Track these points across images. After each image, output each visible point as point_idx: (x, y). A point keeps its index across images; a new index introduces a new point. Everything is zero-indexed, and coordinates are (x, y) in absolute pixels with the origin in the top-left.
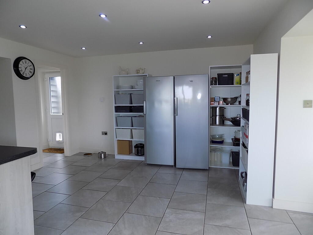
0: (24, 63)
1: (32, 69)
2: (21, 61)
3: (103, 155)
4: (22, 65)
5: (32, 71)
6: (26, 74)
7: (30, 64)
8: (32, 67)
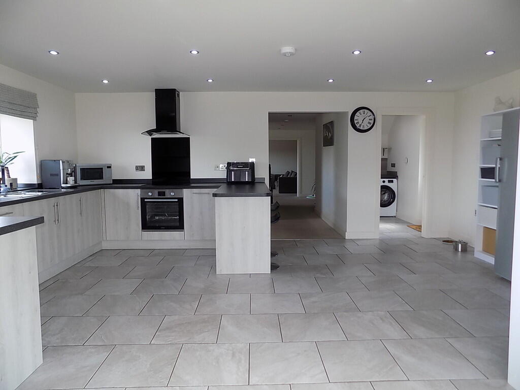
0: (362, 113)
1: (371, 120)
2: (358, 113)
3: (460, 245)
4: (359, 117)
5: (372, 122)
6: (363, 126)
7: (370, 113)
8: (372, 117)
